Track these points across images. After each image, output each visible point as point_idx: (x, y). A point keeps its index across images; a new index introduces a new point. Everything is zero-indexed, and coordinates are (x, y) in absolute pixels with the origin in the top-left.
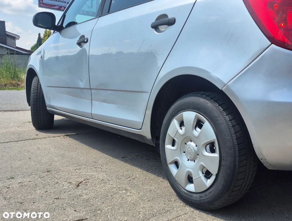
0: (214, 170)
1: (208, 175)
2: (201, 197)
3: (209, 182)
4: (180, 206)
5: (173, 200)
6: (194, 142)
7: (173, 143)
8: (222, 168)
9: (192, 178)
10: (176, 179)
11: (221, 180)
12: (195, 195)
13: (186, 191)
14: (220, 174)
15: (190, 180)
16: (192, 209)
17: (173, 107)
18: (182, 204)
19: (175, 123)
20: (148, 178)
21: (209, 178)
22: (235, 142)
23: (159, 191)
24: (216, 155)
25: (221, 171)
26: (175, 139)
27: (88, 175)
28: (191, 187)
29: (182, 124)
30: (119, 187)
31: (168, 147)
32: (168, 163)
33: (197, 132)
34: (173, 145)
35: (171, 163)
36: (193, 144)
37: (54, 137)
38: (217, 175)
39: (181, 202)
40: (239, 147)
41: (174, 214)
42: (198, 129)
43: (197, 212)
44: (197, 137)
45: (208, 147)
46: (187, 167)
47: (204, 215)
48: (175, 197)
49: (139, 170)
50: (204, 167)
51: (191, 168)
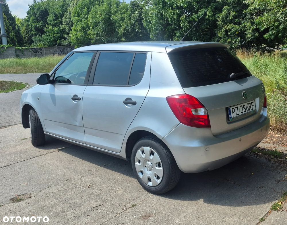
0: (161, 175)
1: (158, 178)
2: (156, 188)
3: (159, 181)
4: (145, 194)
5: (141, 190)
6: (150, 162)
7: (139, 162)
8: (164, 174)
9: (151, 179)
10: (142, 180)
11: (164, 181)
12: (152, 187)
13: (148, 186)
14: (164, 177)
15: (150, 180)
16: (152, 194)
17: (138, 143)
18: (147, 192)
19: (139, 152)
20: (125, 179)
21: (159, 179)
22: (169, 162)
23: (133, 186)
24: (161, 168)
25: (164, 176)
26: (140, 160)
27: (91, 180)
28: (150, 184)
29: (143, 152)
30: (111, 186)
31: (137, 163)
32: (137, 172)
33: (152, 157)
34: (139, 163)
35: (139, 172)
36: (149, 163)
37: (52, 152)
38: (162, 178)
39: (146, 191)
40: (171, 165)
41: (143, 198)
42: (152, 155)
43: (154, 196)
44: (152, 160)
45: (157, 164)
46: (148, 174)
47: (158, 197)
48: (142, 189)
49: (118, 174)
50: (156, 174)
51: (149, 175)
